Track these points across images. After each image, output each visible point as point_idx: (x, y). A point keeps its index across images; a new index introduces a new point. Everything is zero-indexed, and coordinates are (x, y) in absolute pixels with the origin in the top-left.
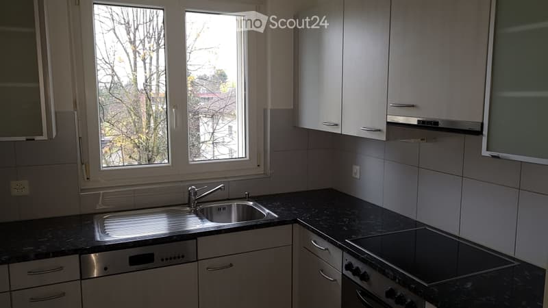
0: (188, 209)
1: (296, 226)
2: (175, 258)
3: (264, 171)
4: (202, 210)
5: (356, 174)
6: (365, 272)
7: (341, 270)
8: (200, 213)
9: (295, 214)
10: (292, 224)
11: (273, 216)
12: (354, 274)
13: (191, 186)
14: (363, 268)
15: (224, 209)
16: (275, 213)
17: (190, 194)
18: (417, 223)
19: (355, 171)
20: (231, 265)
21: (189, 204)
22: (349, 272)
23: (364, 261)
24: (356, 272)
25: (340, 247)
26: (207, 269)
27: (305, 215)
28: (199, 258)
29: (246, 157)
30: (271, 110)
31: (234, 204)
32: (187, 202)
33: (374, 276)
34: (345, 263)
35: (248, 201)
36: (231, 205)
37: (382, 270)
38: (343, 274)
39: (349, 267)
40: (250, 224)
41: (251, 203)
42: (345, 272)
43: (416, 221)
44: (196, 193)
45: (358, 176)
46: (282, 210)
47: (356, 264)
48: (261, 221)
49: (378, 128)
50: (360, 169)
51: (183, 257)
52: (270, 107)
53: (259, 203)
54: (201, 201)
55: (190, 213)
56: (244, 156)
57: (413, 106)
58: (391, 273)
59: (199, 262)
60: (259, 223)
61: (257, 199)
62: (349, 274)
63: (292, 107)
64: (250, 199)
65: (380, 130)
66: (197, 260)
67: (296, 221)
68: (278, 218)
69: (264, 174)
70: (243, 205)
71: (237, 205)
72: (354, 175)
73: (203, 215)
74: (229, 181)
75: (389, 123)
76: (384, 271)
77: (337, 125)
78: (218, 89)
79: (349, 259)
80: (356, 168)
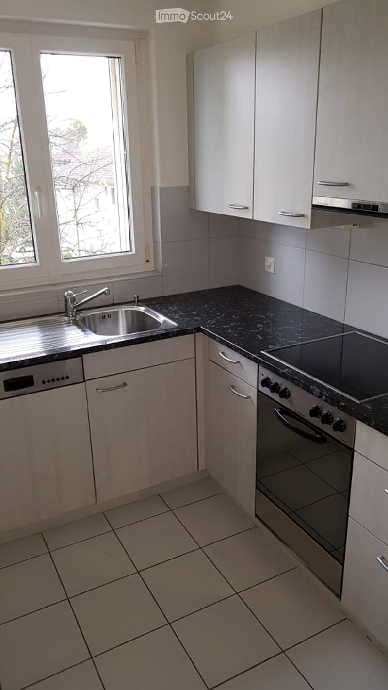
0: (66, 318)
1: (199, 335)
2: (58, 379)
3: (155, 267)
4: (83, 320)
5: (269, 267)
6: (286, 388)
7: (256, 387)
8: (81, 324)
9: (196, 321)
10: (195, 333)
11: (170, 324)
12: (272, 391)
13: (67, 290)
14: (284, 384)
15: (109, 316)
16: (173, 320)
17: (66, 300)
18: (344, 327)
19: (268, 264)
20: (125, 384)
21: (65, 313)
22: (266, 388)
23: (284, 376)
24: (275, 388)
25: (255, 360)
26: (97, 390)
27: (209, 321)
28: (86, 379)
29: (131, 250)
30: (161, 189)
31: (122, 310)
32: (64, 310)
33: (296, 392)
34: (262, 378)
35: (138, 305)
36: (118, 312)
37: (307, 386)
38: (258, 391)
39: (266, 383)
40: (144, 335)
41: (142, 309)
42: (261, 388)
43: (344, 324)
44: (73, 300)
45: (271, 270)
46: (181, 316)
47: (275, 379)
48: (156, 332)
49: (301, 213)
50: (275, 261)
51: (67, 378)
52: (158, 184)
53: (152, 308)
54: (80, 309)
55: (68, 324)
56: (129, 250)
57: (346, 185)
58: (317, 390)
59: (87, 382)
60: (155, 334)
61: (149, 302)
62: (266, 390)
63: (188, 184)
64: (140, 302)
65: (303, 216)
66: (84, 381)
67: (199, 330)
68: (177, 327)
69: (154, 271)
70: (132, 311)
71: (126, 311)
72: (267, 269)
73: (85, 325)
74: (112, 282)
75: (315, 207)
76: (309, 387)
77: (247, 208)
78: (77, 147)
79: (266, 373)
80: (270, 260)
